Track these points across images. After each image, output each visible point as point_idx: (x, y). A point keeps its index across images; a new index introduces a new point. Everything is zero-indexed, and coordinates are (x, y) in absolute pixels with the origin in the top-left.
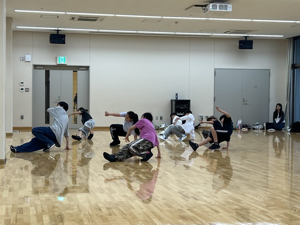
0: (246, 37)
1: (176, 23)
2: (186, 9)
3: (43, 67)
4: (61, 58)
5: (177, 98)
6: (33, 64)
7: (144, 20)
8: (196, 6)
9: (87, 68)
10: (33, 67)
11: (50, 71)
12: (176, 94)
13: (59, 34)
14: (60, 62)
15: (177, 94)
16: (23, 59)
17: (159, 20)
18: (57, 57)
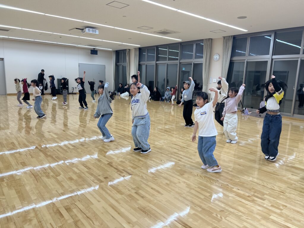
0: (94, 48)
1: (61, 37)
2: (70, 30)
7: (41, 34)
8: (76, 29)
9: (2, 59)
17: (51, 35)
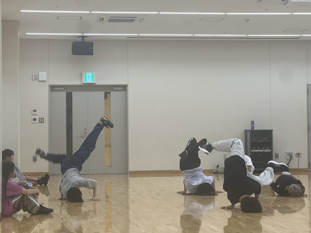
1: (247, 21)
3: (62, 89)
4: (87, 74)
5: (253, 127)
6: (50, 84)
7: (200, 18)
9: (124, 88)
10: (50, 88)
11: (73, 93)
12: (251, 122)
13: (85, 41)
14: (86, 81)
15: (253, 121)
16: (36, 78)
17: (222, 18)
18: (82, 73)
